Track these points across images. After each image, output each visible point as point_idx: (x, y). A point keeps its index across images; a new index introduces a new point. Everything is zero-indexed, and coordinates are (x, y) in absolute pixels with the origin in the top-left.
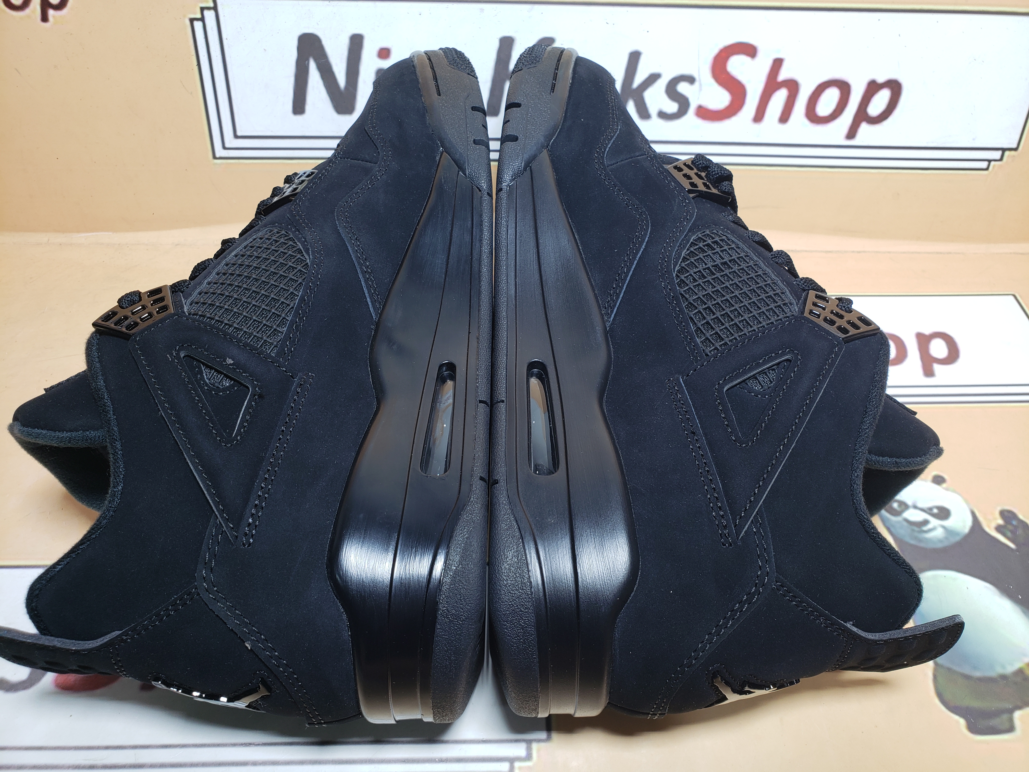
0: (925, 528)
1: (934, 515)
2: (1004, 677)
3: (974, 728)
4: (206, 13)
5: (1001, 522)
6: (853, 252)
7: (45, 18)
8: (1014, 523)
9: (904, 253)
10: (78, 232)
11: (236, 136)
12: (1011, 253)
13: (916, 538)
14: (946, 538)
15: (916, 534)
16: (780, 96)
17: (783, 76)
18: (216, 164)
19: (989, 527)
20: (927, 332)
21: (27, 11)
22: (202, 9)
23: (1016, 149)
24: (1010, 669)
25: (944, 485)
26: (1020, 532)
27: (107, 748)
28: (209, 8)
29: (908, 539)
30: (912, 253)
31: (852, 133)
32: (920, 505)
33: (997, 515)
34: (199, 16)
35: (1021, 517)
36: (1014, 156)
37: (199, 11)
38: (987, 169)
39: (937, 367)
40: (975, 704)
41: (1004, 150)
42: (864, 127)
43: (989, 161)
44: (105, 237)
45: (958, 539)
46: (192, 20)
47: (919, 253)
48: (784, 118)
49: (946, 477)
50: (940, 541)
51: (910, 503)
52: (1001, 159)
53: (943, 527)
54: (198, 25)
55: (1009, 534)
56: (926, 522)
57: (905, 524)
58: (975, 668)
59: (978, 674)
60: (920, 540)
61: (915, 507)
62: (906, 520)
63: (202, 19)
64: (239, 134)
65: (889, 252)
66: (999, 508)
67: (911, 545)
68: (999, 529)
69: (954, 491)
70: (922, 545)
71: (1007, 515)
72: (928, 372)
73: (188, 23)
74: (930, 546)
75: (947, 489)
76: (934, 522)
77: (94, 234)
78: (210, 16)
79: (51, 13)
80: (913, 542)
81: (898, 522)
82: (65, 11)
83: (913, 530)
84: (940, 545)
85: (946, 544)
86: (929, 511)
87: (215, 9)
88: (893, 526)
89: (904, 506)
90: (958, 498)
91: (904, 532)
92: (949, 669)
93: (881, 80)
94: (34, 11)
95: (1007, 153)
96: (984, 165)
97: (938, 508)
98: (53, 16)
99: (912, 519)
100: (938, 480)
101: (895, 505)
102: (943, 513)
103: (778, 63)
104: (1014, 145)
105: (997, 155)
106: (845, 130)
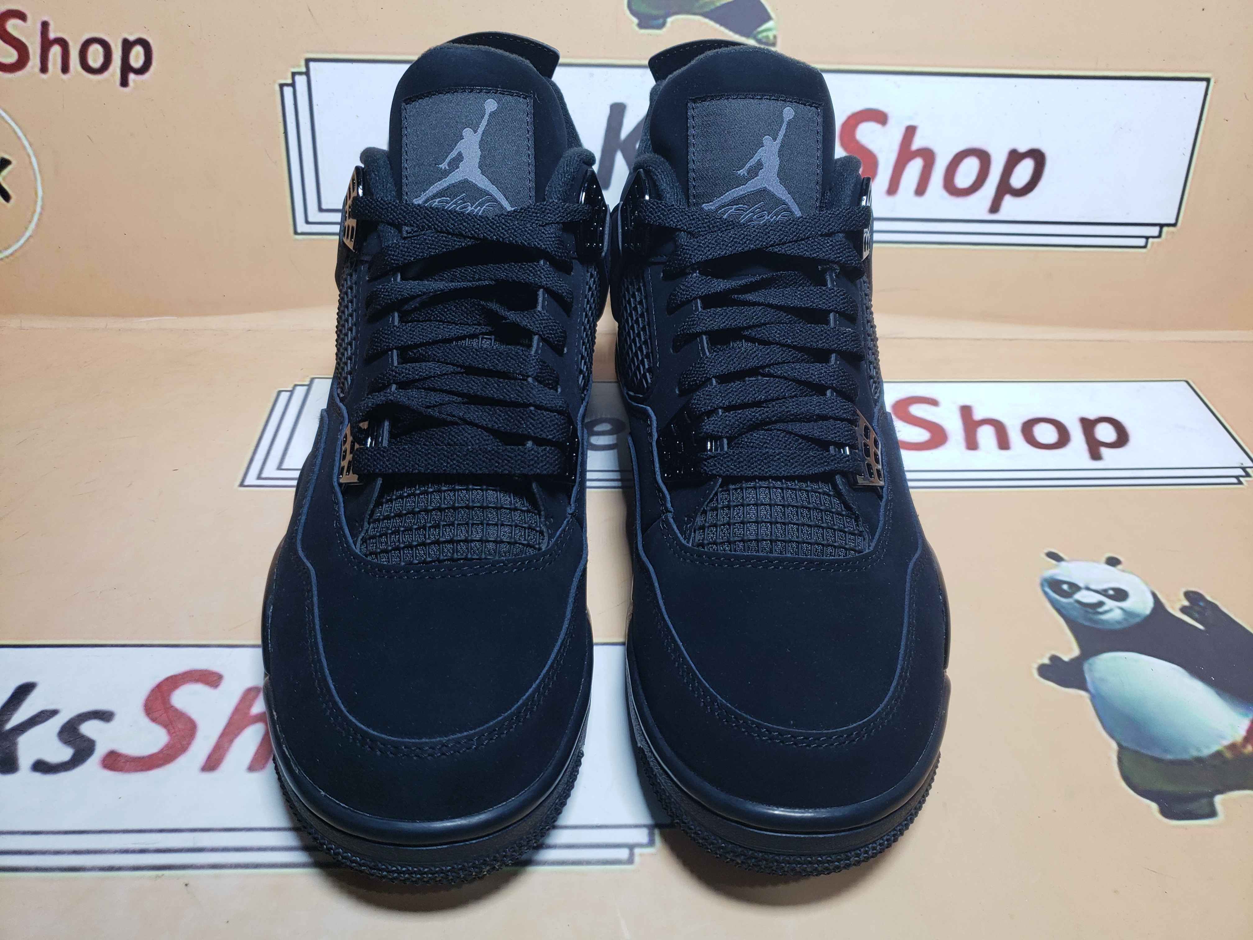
0: (1100, 610)
1: (1110, 597)
2: (1199, 760)
3: (1168, 812)
4: (297, 78)
5: (1186, 603)
6: (1005, 339)
7: (124, 83)
8: (1201, 604)
9: (1063, 340)
10: (140, 316)
11: (321, 210)
12: (1180, 341)
13: (1091, 620)
14: (1125, 619)
15: (1091, 616)
16: (915, 167)
17: (917, 143)
18: (298, 240)
19: (1173, 608)
20: (1092, 415)
21: (106, 74)
22: (294, 74)
23: (1174, 225)
24: (1206, 752)
25: (1120, 567)
26: (1208, 613)
27: (161, 831)
28: (300, 73)
29: (1081, 621)
30: (1071, 340)
31: (995, 207)
32: (1093, 587)
34: (289, 81)
35: (1209, 598)
36: (1173, 233)
37: (290, 75)
38: (1145, 247)
39: (1104, 451)
40: (1168, 787)
41: (1161, 226)
42: (1008, 201)
43: (1147, 238)
44: (168, 322)
45: (1138, 620)
46: (282, 86)
47: (1079, 340)
48: (921, 189)
49: (1121, 558)
50: (1118, 622)
51: (1081, 585)
52: (1159, 236)
53: (1121, 609)
54: (288, 91)
55: (1197, 616)
56: (1101, 604)
57: (1077, 605)
58: (1166, 751)
59: (1169, 757)
61: (1088, 589)
62: (1078, 602)
63: (293, 85)
64: (324, 206)
65: (1045, 340)
66: (1184, 589)
67: (1085, 626)
68: (1184, 610)
69: (1131, 573)
70: (1098, 626)
71: (1193, 597)
72: (1095, 455)
73: (277, 88)
74: (1108, 627)
75: (1123, 571)
76: (1110, 604)
77: (157, 318)
78: (301, 81)
79: (132, 77)
80: (1087, 624)
81: (1069, 604)
82: (147, 75)
83: (1087, 612)
84: (1118, 627)
85: (1126, 625)
86: (1104, 592)
87: (307, 74)
88: (1064, 607)
89: (1075, 588)
90: (1137, 580)
91: (1077, 614)
92: (1136, 752)
93: (1022, 149)
94: (113, 75)
95: (1165, 229)
96: (1142, 242)
97: (1114, 589)
98: (134, 81)
99: (1085, 600)
100: (1113, 562)
101: (1065, 587)
102: (1120, 595)
103: (910, 132)
104: (1173, 221)
105: (1155, 231)
106: (988, 203)
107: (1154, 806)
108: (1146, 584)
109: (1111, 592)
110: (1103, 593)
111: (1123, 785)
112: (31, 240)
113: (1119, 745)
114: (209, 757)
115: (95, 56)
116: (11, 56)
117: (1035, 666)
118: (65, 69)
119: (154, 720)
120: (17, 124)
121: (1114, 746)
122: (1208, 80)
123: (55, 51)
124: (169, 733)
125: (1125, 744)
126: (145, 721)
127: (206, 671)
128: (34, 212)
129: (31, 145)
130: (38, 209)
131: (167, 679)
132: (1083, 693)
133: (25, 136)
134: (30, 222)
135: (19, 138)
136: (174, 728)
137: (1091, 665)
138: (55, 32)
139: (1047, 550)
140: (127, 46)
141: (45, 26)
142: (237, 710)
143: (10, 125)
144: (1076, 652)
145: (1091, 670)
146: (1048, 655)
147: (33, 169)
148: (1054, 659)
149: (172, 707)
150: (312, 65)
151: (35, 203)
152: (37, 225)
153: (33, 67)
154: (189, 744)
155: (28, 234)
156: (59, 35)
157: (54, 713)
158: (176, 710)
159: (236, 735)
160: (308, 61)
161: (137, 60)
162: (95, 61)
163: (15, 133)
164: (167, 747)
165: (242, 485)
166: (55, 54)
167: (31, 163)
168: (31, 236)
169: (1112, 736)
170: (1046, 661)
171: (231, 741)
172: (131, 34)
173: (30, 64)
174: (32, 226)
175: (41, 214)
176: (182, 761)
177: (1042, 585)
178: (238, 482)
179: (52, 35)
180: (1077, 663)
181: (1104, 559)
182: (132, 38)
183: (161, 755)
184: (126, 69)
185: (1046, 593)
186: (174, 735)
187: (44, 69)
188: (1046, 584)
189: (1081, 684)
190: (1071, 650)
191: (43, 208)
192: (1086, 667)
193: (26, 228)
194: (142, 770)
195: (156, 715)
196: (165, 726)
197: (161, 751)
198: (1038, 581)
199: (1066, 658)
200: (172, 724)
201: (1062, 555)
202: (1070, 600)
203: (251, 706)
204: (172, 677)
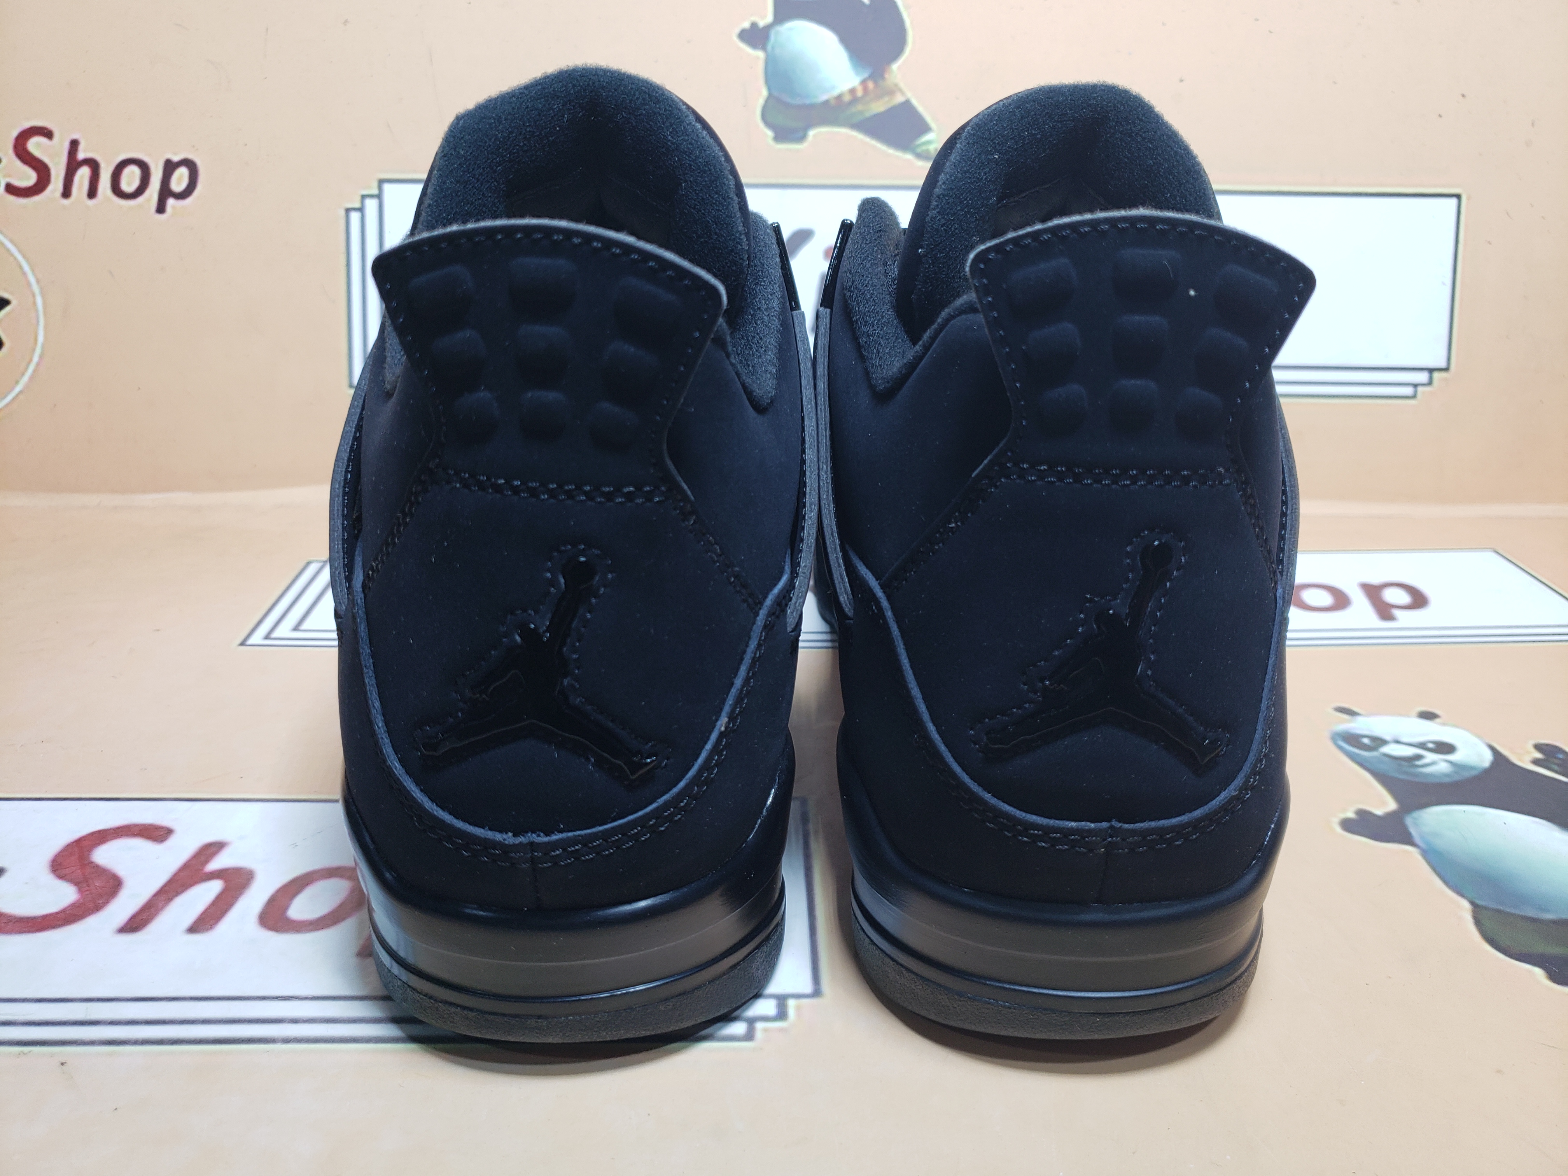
0: (1419, 763)
1: (1429, 750)
3: (1560, 979)
4: (367, 201)
5: (1539, 755)
7: (161, 208)
8: (1561, 756)
13: (1407, 775)
14: (1456, 773)
19: (1521, 760)
20: (1375, 581)
21: (140, 199)
22: (364, 197)
23: (1446, 369)
25: (1438, 721)
28: (371, 196)
29: (1394, 774)
32: (1405, 739)
33: (1533, 750)
34: (357, 205)
36: (1446, 375)
37: (358, 199)
38: (1414, 396)
39: (1398, 612)
40: (1554, 950)
41: (1431, 371)
43: (1416, 386)
45: (1474, 772)
46: (348, 211)
50: (1447, 775)
51: (1387, 737)
52: (1430, 383)
53: (1449, 761)
54: (355, 217)
55: (1556, 768)
56: (1419, 757)
57: (1387, 759)
58: (1543, 910)
59: (1549, 916)
61: (1397, 742)
62: (1387, 756)
63: (361, 210)
67: (1402, 781)
68: (1536, 762)
69: (1455, 726)
70: (1419, 780)
71: (1547, 749)
72: (1387, 617)
73: (342, 213)
74: (1433, 780)
75: (1444, 724)
76: (1430, 757)
78: (371, 205)
79: (171, 202)
80: (1402, 777)
81: (1373, 757)
82: (189, 201)
83: (1401, 766)
84: (1447, 780)
85: (1456, 778)
86: (1422, 746)
87: (379, 197)
88: (1368, 761)
89: (1379, 742)
90: (1464, 734)
91: (1386, 767)
92: (1498, 913)
94: (149, 200)
95: (1436, 375)
96: (1409, 391)
97: (1435, 742)
98: (173, 207)
99: (1396, 754)
100: (1428, 716)
101: (1366, 741)
102: (1444, 748)
104: (1443, 364)
105: (1423, 377)
108: (1478, 736)
109: (1431, 746)
110: (1420, 746)
112: (21, 397)
113: (1472, 903)
114: (133, 918)
115: (130, 179)
116: (29, 178)
118: (92, 193)
119: (61, 877)
120: (24, 257)
121: (1466, 905)
122: (1458, 196)
123: (83, 174)
124: (80, 891)
125: (1479, 902)
126: (47, 878)
127: (150, 826)
128: (31, 361)
129: (38, 281)
130: (36, 359)
131: (92, 834)
133: (33, 271)
134: (23, 374)
135: (24, 274)
136: (88, 886)
137: (1415, 819)
138: (85, 151)
140: (170, 167)
141: (74, 144)
142: (185, 868)
143: (15, 259)
145: (1417, 825)
147: (37, 311)
148: (1362, 813)
149: (92, 862)
150: (387, 187)
151: (34, 350)
152: (31, 378)
153: (53, 191)
154: (106, 903)
155: (18, 389)
156: (89, 155)
158: (97, 865)
159: (178, 893)
160: (381, 182)
161: (179, 183)
162: (129, 184)
163: (21, 267)
164: (73, 906)
165: (242, 644)
166: (82, 177)
167: (35, 303)
168: (21, 392)
169: (1459, 896)
170: (1351, 815)
171: (170, 900)
172: (175, 154)
173: (50, 188)
174: (26, 379)
175: (38, 364)
176: (92, 922)
177: (1334, 740)
178: (239, 641)
179: (81, 156)
180: (1396, 817)
182: (176, 159)
183: (61, 916)
184: (165, 193)
185: (1340, 748)
186: (87, 892)
187: (66, 193)
188: (1339, 739)
189: (1404, 839)
190: (1384, 803)
191: (41, 357)
192: (1409, 821)
193: (17, 382)
194: (29, 932)
195: (66, 871)
196: (76, 883)
197: (63, 910)
199: (1379, 812)
200: (87, 881)
201: (1355, 709)
202: (1374, 754)
203: (207, 861)
204: (99, 832)
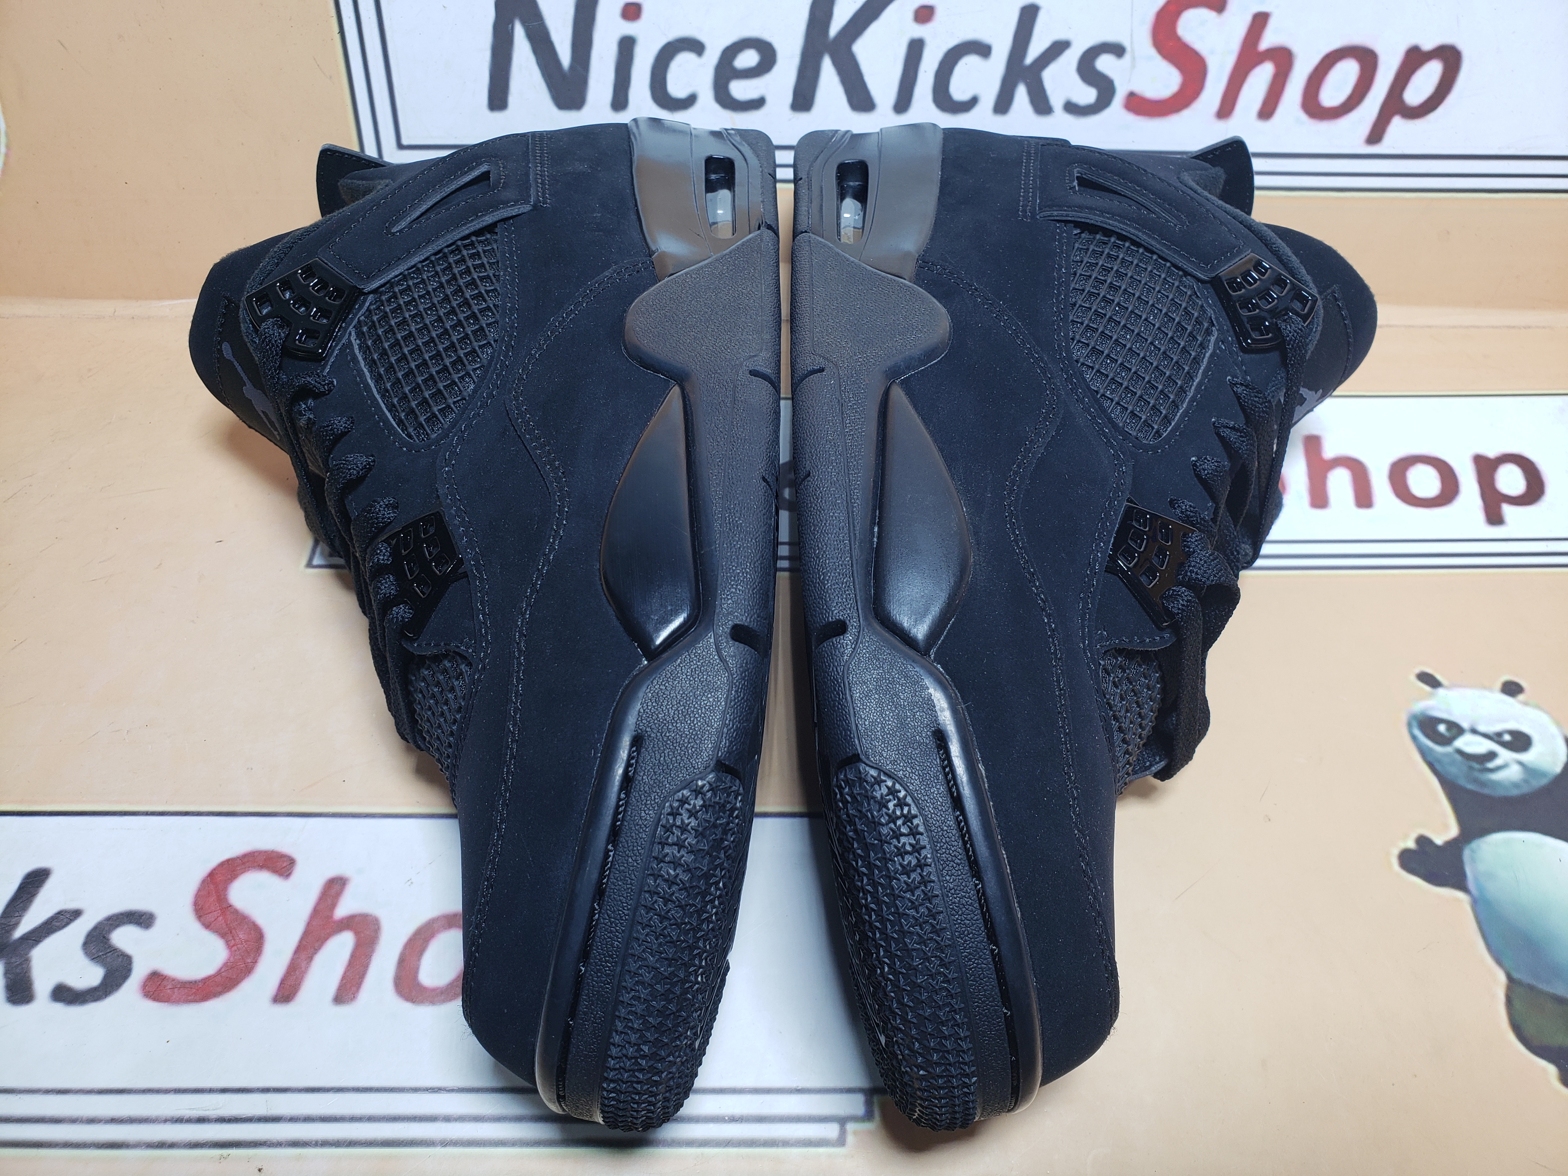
0: (1491, 765)
1: (1504, 745)
9: (1454, 327)
10: (160, 298)
11: (401, 146)
13: (1476, 781)
14: (1526, 781)
15: (1476, 774)
16: (1261, 76)
17: (1268, 40)
20: (1492, 453)
25: (1521, 697)
27: (224, 1091)
29: (1462, 782)
30: (1467, 327)
31: (1376, 135)
32: (1482, 728)
39: (1508, 510)
42: (1398, 125)
45: (1544, 781)
47: (1478, 327)
48: (1267, 110)
50: (1516, 785)
51: (1465, 725)
53: (1520, 763)
56: (1492, 755)
57: (1458, 757)
60: (1483, 784)
61: (1474, 731)
62: (1460, 752)
64: (405, 141)
65: (1429, 327)
67: (1468, 791)
69: (1538, 707)
70: (1486, 791)
72: (1494, 517)
74: (1500, 793)
75: (1526, 704)
76: (1505, 755)
77: (184, 301)
80: (1470, 786)
81: (1446, 755)
83: (1471, 768)
84: (1515, 792)
85: (1525, 789)
88: (1439, 761)
89: (1456, 730)
90: (1543, 718)
91: (1456, 771)
92: (1531, 988)
93: (1428, 45)
97: (1512, 733)
99: (1469, 750)
100: (1512, 689)
101: (1442, 728)
102: (1520, 741)
103: (1260, 21)
106: (1365, 129)
107: (1552, 1070)
108: (1558, 724)
109: (1507, 737)
110: (1496, 738)
111: (1512, 1037)
113: (1509, 976)
114: (283, 982)
117: (1396, 852)
119: (207, 926)
124: (229, 947)
125: (1516, 975)
126: (195, 927)
127: (273, 852)
131: (222, 865)
132: (1460, 895)
136: (233, 938)
137: (1473, 851)
139: (1417, 670)
142: (316, 912)
144: (1453, 831)
145: (1473, 860)
146: (1414, 836)
148: (1423, 841)
149: (230, 906)
154: (255, 962)
157: (76, 914)
158: (236, 912)
159: (316, 950)
164: (228, 966)
165: (311, 565)
169: (1499, 962)
170: (1411, 844)
171: (310, 959)
176: (247, 986)
177: (1410, 725)
178: (305, 561)
180: (1455, 847)
181: (1498, 685)
183: (218, 979)
185: (1414, 738)
186: (235, 948)
188: (1415, 724)
189: (1458, 881)
190: (1446, 827)
192: (1467, 854)
194: (195, 1001)
195: (210, 918)
196: (223, 935)
197: (219, 973)
198: (1404, 718)
199: (1439, 841)
200: (231, 932)
201: (1439, 677)
202: (1448, 749)
203: (333, 906)
204: (228, 861)
